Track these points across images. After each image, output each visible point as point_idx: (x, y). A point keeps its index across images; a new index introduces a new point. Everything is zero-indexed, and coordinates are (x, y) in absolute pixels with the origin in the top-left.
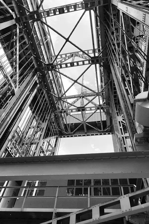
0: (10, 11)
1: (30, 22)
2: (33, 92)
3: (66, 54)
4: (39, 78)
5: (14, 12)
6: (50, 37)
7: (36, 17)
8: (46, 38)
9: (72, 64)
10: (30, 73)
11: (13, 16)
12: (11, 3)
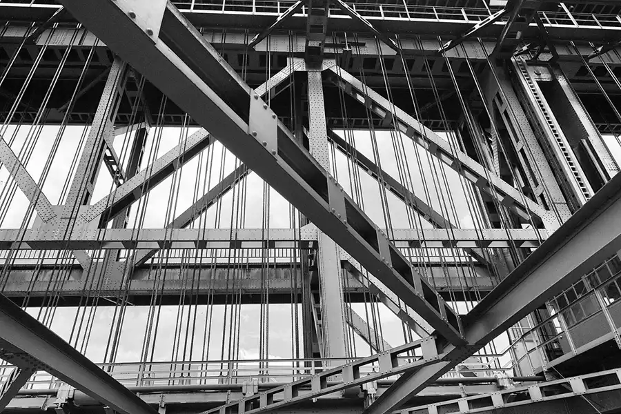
0: (282, 75)
1: (332, 13)
2: (586, 135)
4: (534, 63)
5: (288, 59)
10: (498, 95)
11: (299, 70)
12: (263, 56)
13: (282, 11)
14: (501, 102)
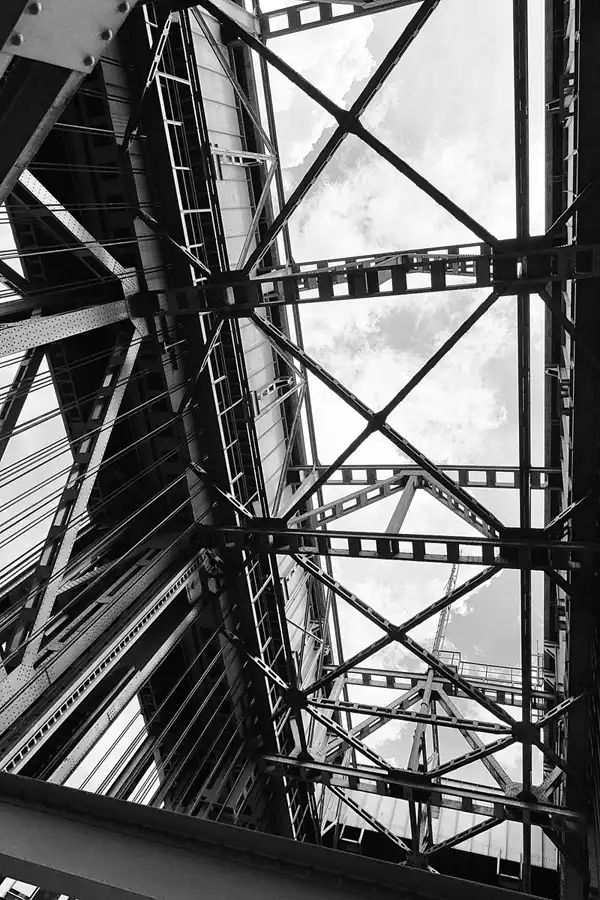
0: (111, 264)
1: (205, 317)
3: (371, 471)
4: (204, 577)
6: (306, 383)
7: (231, 300)
8: (286, 382)
9: (387, 547)
10: (158, 551)
11: (124, 287)
12: (130, 232)
13: (193, 250)
14: (150, 558)
